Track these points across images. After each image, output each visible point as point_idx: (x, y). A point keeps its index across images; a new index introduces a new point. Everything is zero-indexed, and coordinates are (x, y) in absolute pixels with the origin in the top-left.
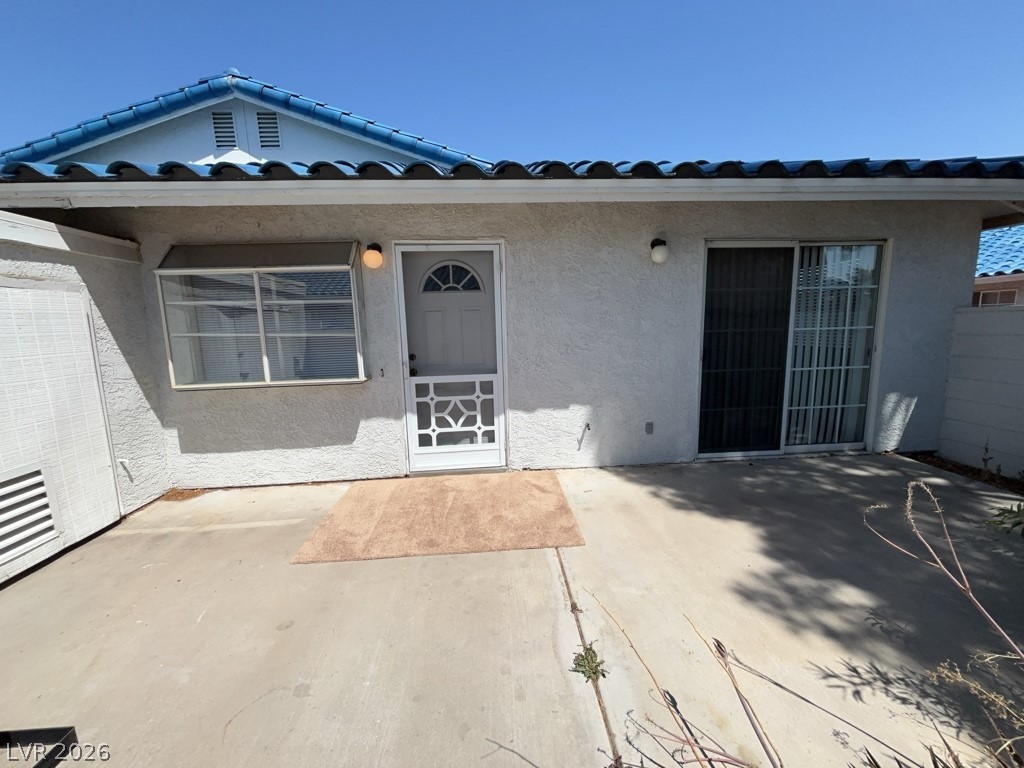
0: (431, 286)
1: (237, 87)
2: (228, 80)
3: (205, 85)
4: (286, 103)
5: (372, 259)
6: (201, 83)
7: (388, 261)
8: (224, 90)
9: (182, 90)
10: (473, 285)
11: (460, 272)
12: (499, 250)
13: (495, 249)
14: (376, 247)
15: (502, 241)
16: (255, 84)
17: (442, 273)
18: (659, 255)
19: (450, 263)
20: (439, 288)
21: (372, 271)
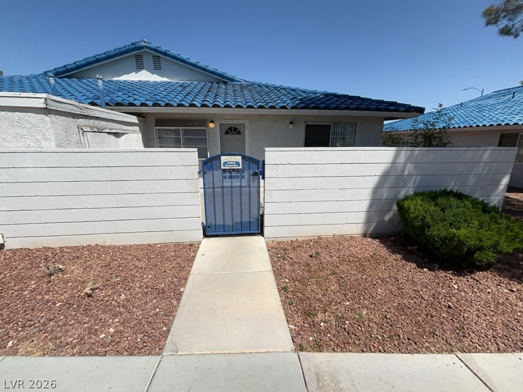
0: (227, 133)
1: (147, 47)
2: (143, 44)
3: (134, 45)
4: (165, 54)
5: (212, 125)
6: (132, 45)
7: (215, 126)
8: (142, 47)
9: (125, 47)
10: (239, 133)
11: (235, 129)
12: (247, 123)
13: (246, 123)
14: (212, 122)
15: (248, 121)
16: (153, 45)
17: (230, 129)
18: (291, 126)
19: (233, 126)
20: (229, 133)
21: (211, 128)
